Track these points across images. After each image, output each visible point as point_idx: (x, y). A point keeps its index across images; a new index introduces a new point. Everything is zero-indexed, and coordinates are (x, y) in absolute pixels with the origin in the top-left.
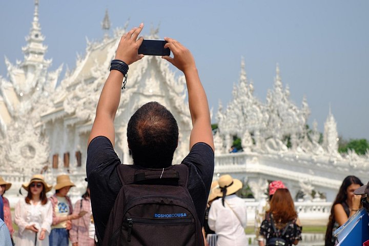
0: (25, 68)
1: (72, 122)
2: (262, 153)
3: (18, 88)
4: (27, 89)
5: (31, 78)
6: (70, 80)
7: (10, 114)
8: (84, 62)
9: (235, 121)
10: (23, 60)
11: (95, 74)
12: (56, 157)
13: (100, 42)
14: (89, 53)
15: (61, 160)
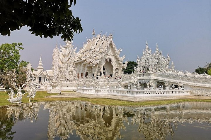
0: (66, 47)
1: (85, 63)
2: (156, 73)
3: (64, 54)
4: (67, 54)
5: (68, 51)
6: (82, 51)
7: (61, 61)
8: (86, 45)
9: (144, 62)
10: (65, 45)
11: (91, 49)
12: (78, 74)
13: (92, 39)
14: (88, 42)
15: (80, 75)
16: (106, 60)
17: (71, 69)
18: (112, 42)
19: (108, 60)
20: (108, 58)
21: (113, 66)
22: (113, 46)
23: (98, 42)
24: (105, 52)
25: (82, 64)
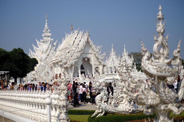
0: (43, 42)
8: (65, 41)
11: (68, 47)
13: (70, 34)
14: (66, 38)
15: (58, 76)
16: (84, 59)
17: (47, 70)
18: (89, 40)
19: (86, 59)
20: (85, 57)
21: (92, 65)
22: (91, 44)
23: (76, 38)
24: (81, 51)
25: (59, 64)
